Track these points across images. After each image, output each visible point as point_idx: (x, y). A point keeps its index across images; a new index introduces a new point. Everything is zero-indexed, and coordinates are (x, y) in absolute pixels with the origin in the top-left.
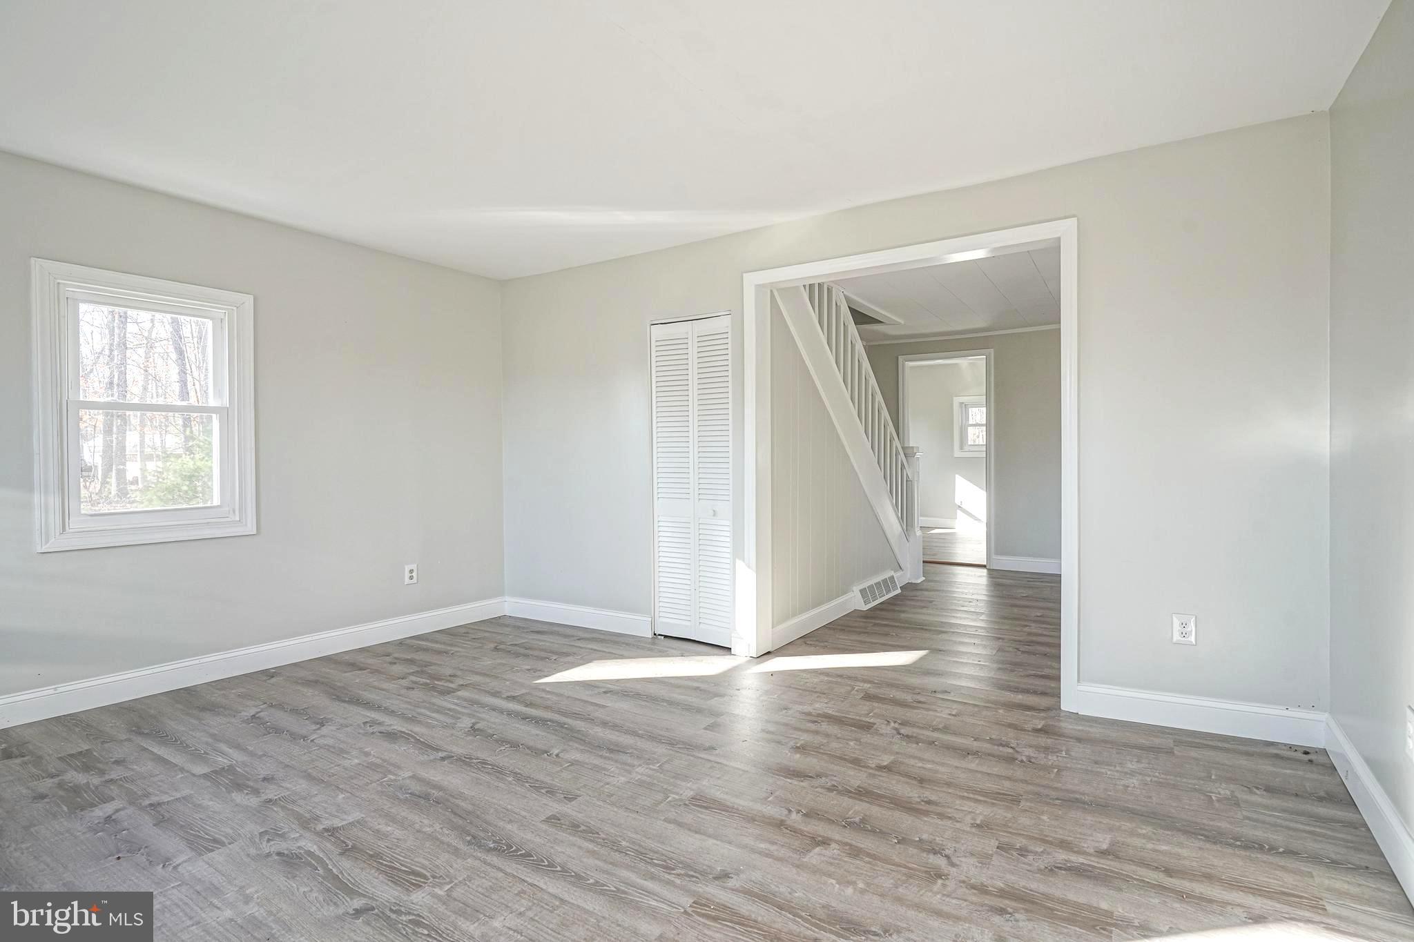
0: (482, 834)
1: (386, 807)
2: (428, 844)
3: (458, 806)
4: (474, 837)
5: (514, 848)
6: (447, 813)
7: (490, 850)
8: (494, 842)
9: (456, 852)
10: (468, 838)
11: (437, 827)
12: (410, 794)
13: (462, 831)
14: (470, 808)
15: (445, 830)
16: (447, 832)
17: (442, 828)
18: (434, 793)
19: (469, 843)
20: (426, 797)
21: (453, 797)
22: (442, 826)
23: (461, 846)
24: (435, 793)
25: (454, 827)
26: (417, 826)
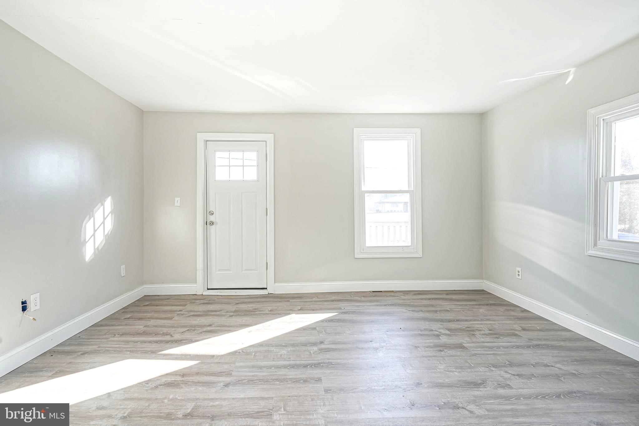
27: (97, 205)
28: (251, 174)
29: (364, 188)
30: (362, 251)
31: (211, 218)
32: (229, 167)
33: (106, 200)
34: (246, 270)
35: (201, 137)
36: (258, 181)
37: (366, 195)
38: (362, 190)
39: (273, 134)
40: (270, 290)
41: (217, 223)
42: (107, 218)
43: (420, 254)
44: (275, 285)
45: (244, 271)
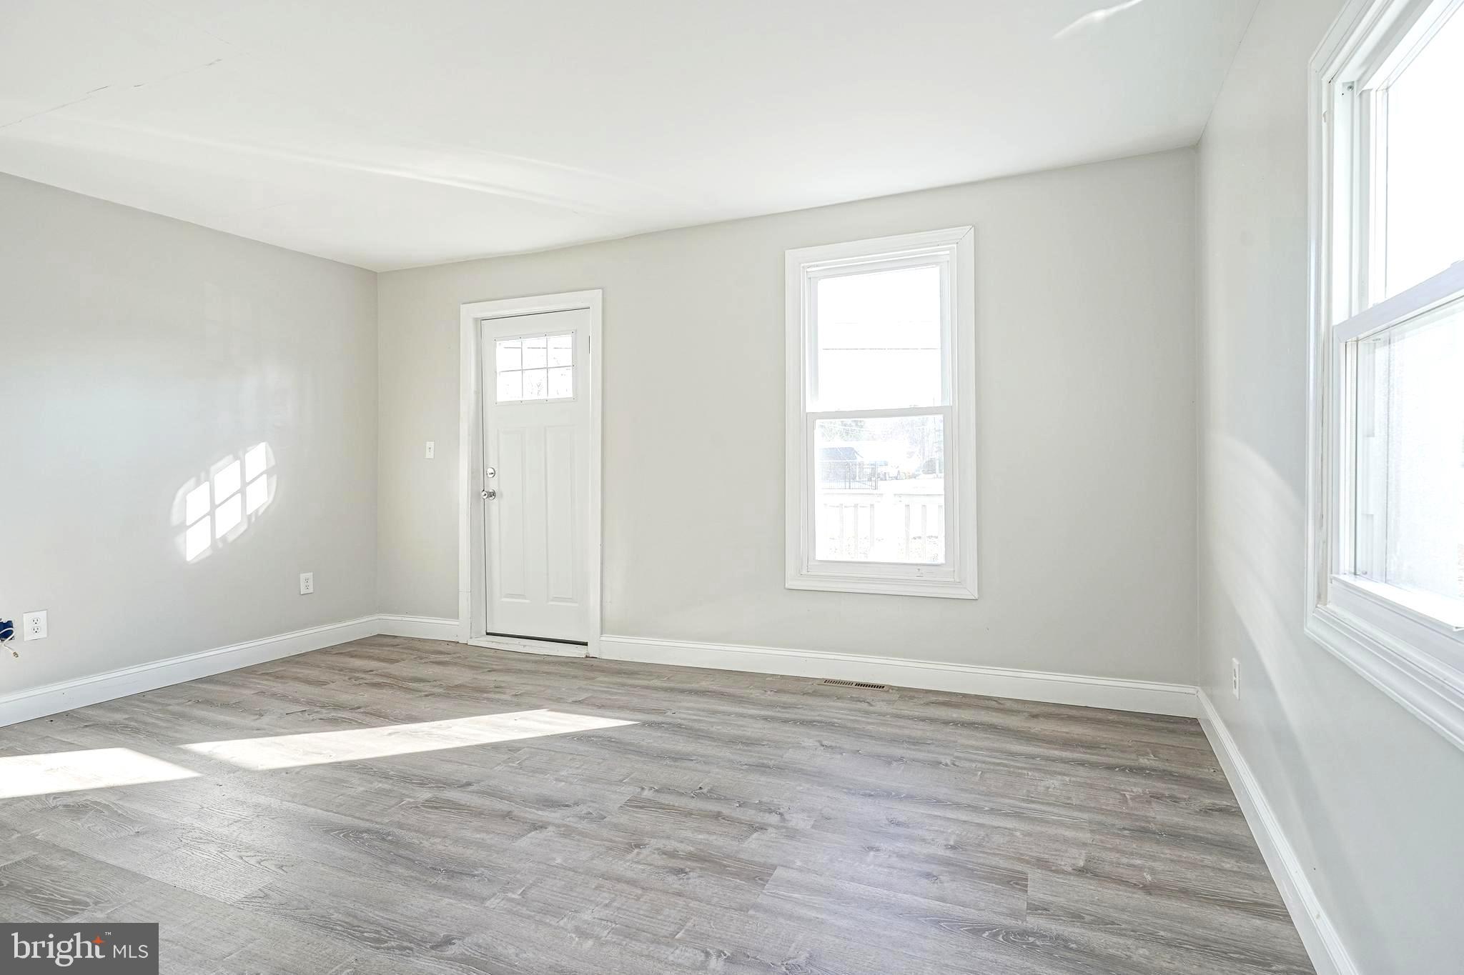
0: (375, 843)
1: (495, 855)
2: (431, 828)
3: (408, 868)
4: (383, 839)
5: (341, 835)
6: (418, 858)
7: (368, 831)
8: (362, 838)
9: (400, 826)
10: (390, 838)
11: (426, 844)
12: (474, 876)
13: (397, 843)
14: (392, 868)
15: (418, 842)
16: (413, 840)
17: (421, 843)
18: (443, 880)
19: (389, 834)
20: (451, 874)
21: (416, 879)
22: (422, 845)
23: (397, 831)
24: (441, 880)
25: (409, 846)
26: (448, 842)
27: (220, 459)
28: (562, 386)
29: (811, 407)
30: (804, 572)
31: (492, 485)
32: (521, 372)
33: (248, 449)
34: (555, 599)
35: (469, 313)
36: (575, 399)
37: (818, 422)
38: (807, 411)
39: (601, 290)
40: (592, 650)
41: (502, 495)
42: (251, 485)
43: (970, 591)
44: (603, 638)
45: (552, 601)
